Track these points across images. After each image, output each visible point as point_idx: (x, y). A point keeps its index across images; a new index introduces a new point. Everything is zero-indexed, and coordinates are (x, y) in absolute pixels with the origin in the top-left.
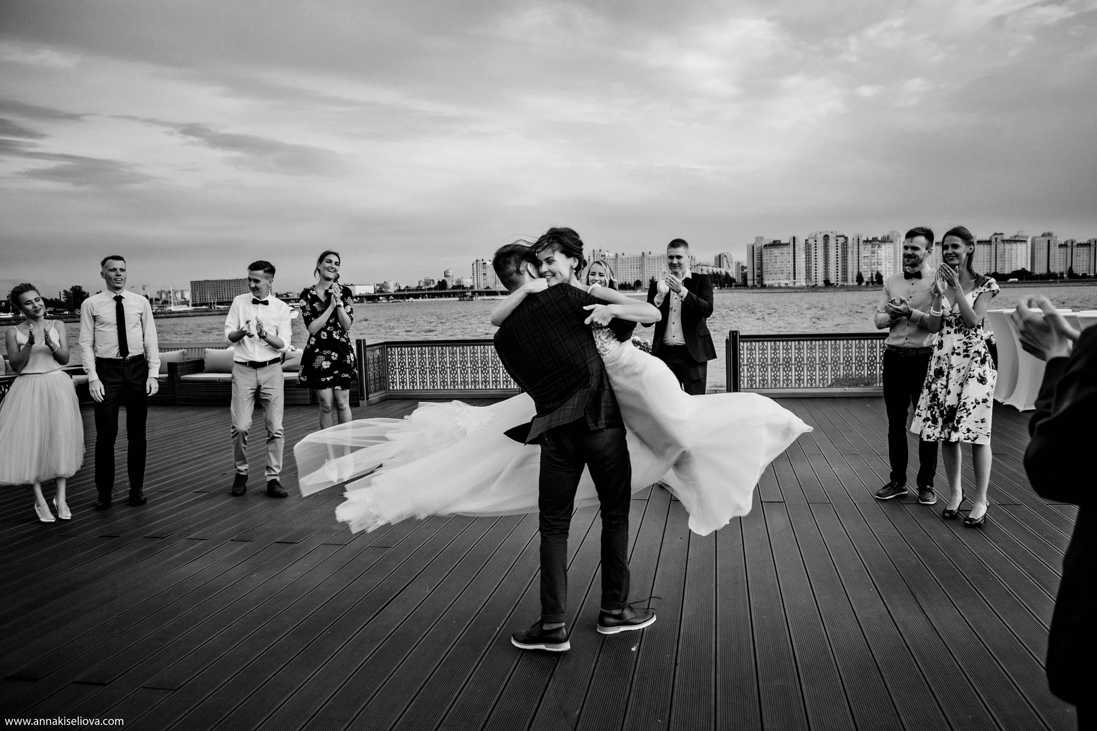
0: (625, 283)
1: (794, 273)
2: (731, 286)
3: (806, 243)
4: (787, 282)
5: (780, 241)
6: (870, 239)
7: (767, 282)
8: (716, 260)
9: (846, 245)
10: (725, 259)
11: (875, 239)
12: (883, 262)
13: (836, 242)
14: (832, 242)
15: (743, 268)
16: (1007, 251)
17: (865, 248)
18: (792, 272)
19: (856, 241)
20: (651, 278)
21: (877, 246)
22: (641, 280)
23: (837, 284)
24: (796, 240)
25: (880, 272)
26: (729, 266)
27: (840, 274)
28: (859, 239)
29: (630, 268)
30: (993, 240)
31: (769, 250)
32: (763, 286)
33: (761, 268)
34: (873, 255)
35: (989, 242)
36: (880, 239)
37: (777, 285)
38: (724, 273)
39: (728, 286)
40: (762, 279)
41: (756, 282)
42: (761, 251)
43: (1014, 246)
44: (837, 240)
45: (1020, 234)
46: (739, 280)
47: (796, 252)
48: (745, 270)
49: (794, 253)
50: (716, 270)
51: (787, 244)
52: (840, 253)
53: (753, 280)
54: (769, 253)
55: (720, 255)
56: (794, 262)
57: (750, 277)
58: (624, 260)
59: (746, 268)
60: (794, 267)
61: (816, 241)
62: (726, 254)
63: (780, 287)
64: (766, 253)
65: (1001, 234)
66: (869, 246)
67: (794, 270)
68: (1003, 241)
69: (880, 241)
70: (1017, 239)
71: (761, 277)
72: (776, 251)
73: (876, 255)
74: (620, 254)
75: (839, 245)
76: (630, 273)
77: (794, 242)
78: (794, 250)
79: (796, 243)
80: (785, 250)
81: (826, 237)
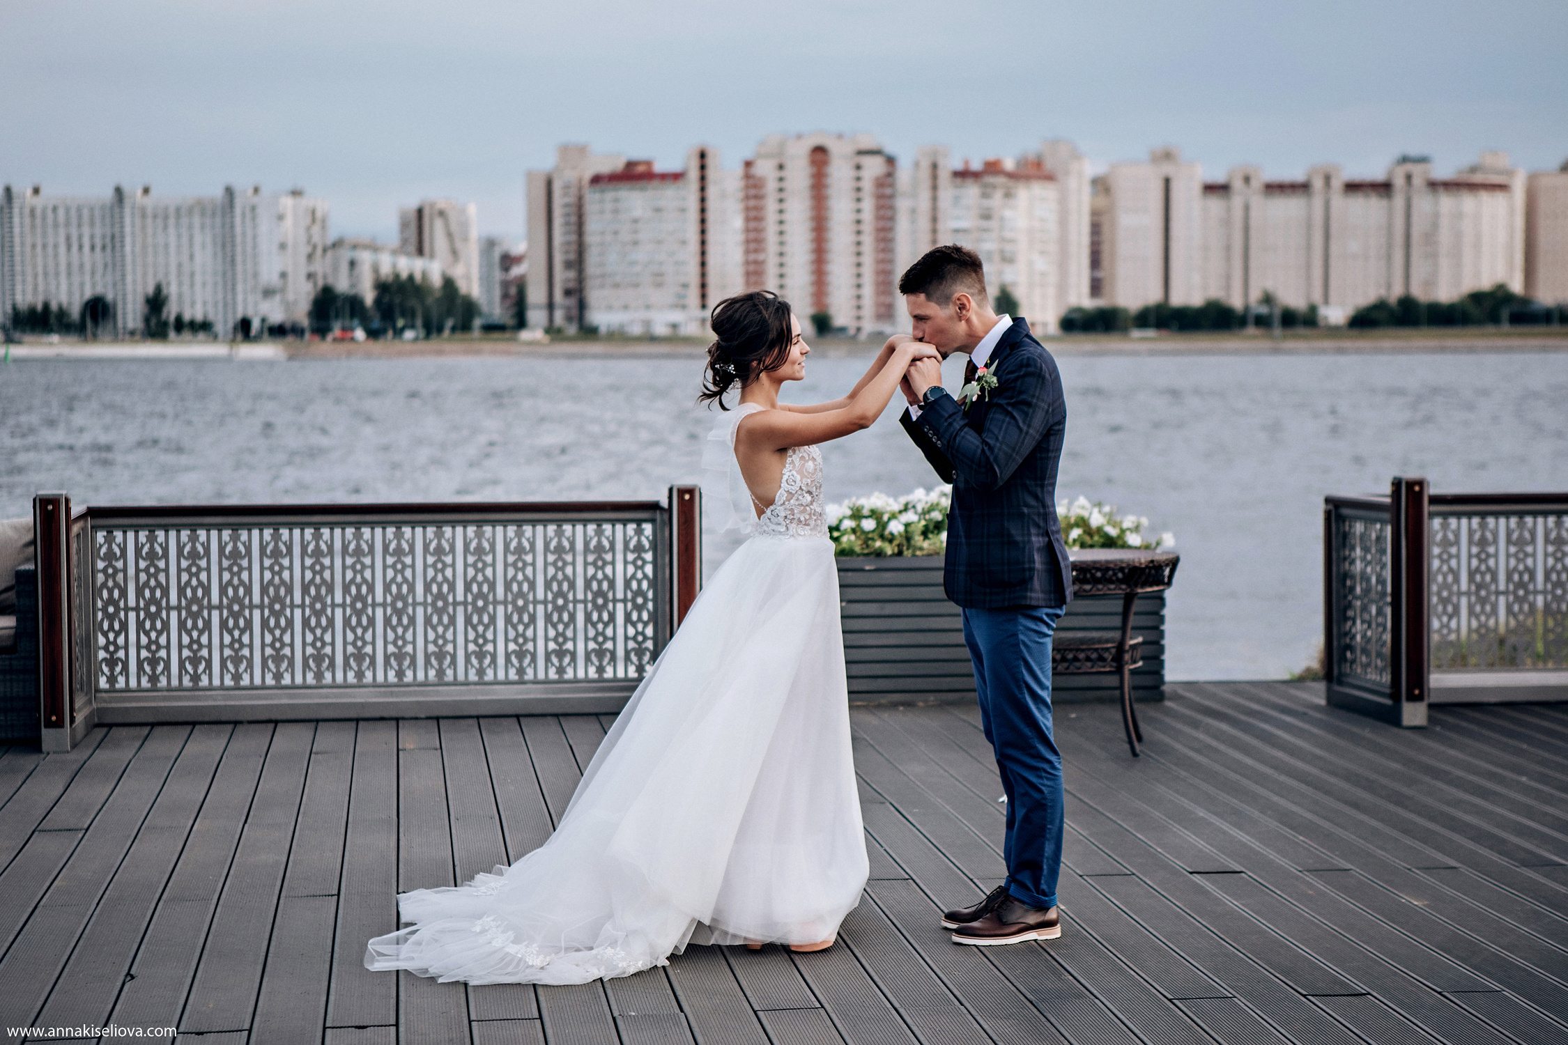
0: (46, 306)
1: (703, 286)
2: (464, 326)
3: (748, 176)
4: (676, 316)
5: (648, 163)
6: (976, 165)
7: (599, 317)
8: (404, 225)
9: (892, 185)
10: (439, 224)
11: (992, 168)
12: (1022, 249)
13: (853, 173)
14: (840, 173)
15: (508, 261)
16: (1445, 222)
17: (957, 199)
18: (694, 281)
19: (925, 174)
20: (151, 290)
21: (998, 195)
22: (110, 297)
23: (859, 329)
24: (710, 162)
25: (1010, 289)
26: (454, 253)
27: (868, 291)
28: (935, 167)
29: (62, 249)
30: (1399, 182)
31: (610, 195)
32: (589, 332)
33: (578, 262)
34: (985, 224)
35: (1384, 188)
36: (1009, 164)
37: (637, 330)
38: (436, 281)
39: (454, 329)
40: (582, 306)
41: (559, 316)
42: (580, 198)
43: (1468, 202)
44: (858, 167)
45: (1489, 161)
46: (495, 309)
47: (712, 204)
48: (516, 271)
49: (703, 210)
50: (408, 266)
51: (677, 177)
52: (868, 214)
53: (551, 306)
54: (609, 206)
55: (420, 212)
56: (703, 243)
57: (536, 295)
58: (38, 212)
59: (517, 260)
60: (703, 264)
61: (781, 167)
62: (441, 205)
63: (652, 339)
64: (598, 206)
65: (1423, 160)
66: (972, 191)
67: (703, 275)
68: (1433, 185)
69: (1011, 176)
70: (1478, 178)
71: (577, 294)
72: (635, 200)
73: (993, 224)
74: (23, 189)
75: (868, 185)
76: (63, 268)
77: (703, 167)
78: (703, 200)
79: (711, 174)
80: (668, 195)
81: (820, 154)
